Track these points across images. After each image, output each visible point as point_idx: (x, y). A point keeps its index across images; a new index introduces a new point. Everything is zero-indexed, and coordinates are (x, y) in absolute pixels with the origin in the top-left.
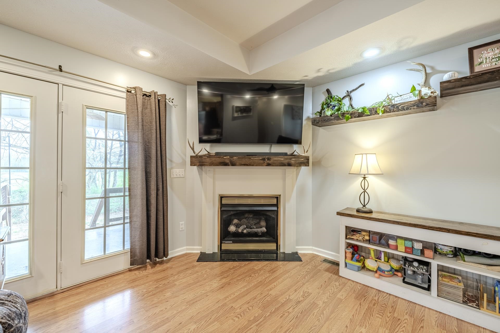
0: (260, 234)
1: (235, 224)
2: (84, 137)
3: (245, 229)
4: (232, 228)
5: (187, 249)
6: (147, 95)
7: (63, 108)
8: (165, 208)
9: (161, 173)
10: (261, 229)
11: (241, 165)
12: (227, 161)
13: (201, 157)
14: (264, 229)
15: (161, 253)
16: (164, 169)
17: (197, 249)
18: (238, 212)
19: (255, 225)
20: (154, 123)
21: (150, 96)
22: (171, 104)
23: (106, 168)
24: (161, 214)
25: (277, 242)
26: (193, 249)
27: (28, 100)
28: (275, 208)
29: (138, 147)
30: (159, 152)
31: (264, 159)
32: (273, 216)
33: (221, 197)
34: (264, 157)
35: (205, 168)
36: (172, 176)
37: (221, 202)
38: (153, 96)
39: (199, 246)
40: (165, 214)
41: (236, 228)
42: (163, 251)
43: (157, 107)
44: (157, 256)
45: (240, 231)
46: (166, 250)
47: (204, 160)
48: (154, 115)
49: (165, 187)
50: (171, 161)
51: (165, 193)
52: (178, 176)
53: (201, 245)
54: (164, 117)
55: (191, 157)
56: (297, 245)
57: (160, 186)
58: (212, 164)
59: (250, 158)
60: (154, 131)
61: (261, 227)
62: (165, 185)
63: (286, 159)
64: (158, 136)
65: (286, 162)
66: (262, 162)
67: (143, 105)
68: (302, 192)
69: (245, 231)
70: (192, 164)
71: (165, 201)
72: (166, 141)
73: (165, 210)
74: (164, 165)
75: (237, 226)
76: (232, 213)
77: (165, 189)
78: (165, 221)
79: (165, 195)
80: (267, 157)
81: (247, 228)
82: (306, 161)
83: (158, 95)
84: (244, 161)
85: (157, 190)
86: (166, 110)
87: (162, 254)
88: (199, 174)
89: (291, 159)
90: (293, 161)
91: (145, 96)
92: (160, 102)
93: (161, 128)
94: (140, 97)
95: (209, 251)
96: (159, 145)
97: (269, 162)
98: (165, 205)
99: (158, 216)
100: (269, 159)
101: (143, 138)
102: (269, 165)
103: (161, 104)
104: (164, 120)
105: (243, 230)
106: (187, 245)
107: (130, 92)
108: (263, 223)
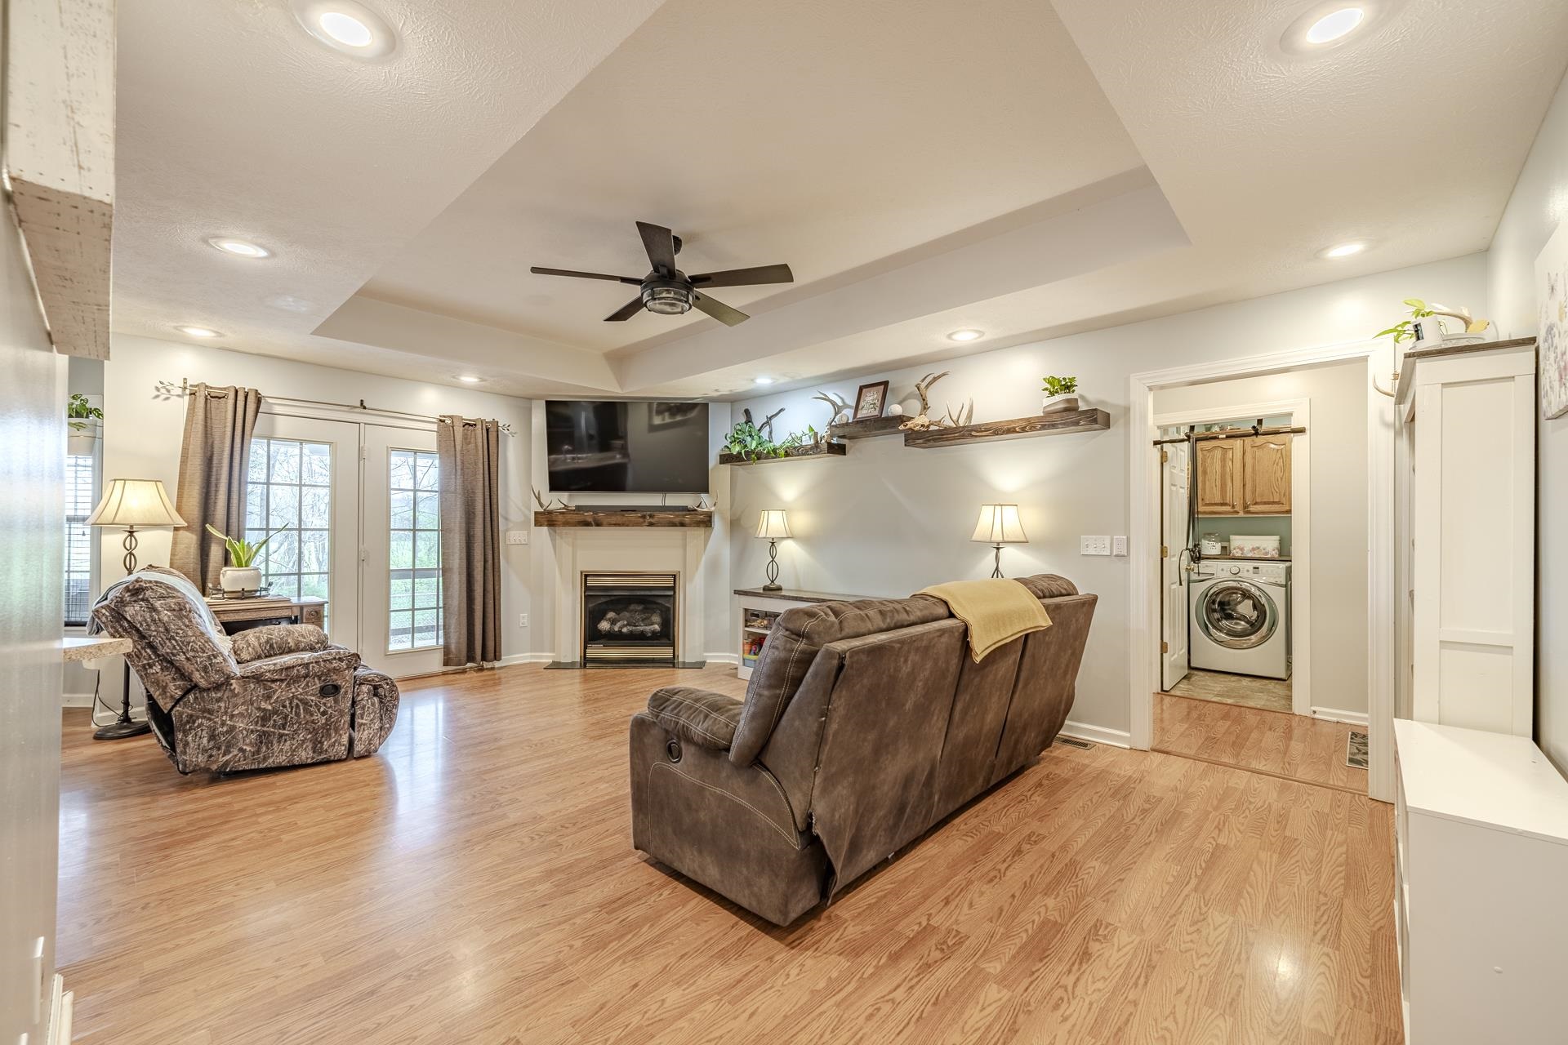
0: (650, 635)
1: (609, 619)
2: (388, 489)
3: (624, 626)
4: (604, 626)
5: (532, 657)
6: (468, 425)
7: (366, 454)
8: (497, 588)
9: (490, 537)
10: (652, 626)
11: (610, 525)
12: (590, 520)
13: (550, 513)
14: (657, 627)
15: (491, 655)
16: (496, 530)
17: (547, 657)
18: (613, 598)
19: (643, 620)
20: (481, 466)
21: (475, 425)
22: (506, 432)
23: (414, 530)
24: (490, 596)
25: (673, 645)
26: (541, 657)
27: (327, 447)
28: (671, 593)
29: (455, 500)
30: (488, 507)
31: (644, 517)
32: (667, 605)
33: (586, 576)
34: (645, 513)
35: (559, 530)
36: (508, 542)
37: (586, 583)
38: (479, 426)
39: (550, 652)
40: (497, 597)
41: (611, 624)
42: (493, 651)
43: (485, 441)
44: (484, 658)
45: (616, 629)
46: (497, 649)
47: (554, 518)
48: (481, 453)
49: (496, 558)
50: (506, 519)
51: (496, 566)
52: (518, 542)
53: (554, 652)
54: (496, 455)
55: (536, 513)
56: (706, 651)
57: (490, 557)
58: (567, 524)
59: (623, 515)
60: (480, 477)
61: (652, 625)
62: (496, 554)
63: (678, 516)
64: (487, 484)
65: (677, 520)
66: (641, 520)
67: (465, 437)
68: (713, 568)
69: (625, 630)
70: (538, 523)
71: (496, 578)
72: (497, 490)
73: (497, 591)
74: (496, 525)
75: (613, 622)
76: (603, 600)
77: (496, 561)
78: (497, 608)
79: (496, 570)
80: (649, 513)
81: (628, 624)
82: (708, 518)
83: (487, 422)
84: (614, 519)
85: (485, 561)
86: (498, 444)
87: (493, 655)
88: (552, 540)
89: (684, 516)
90: (687, 519)
91: (467, 426)
92: (490, 433)
93: (491, 470)
94: (459, 430)
95: (566, 658)
96: (487, 497)
97: (651, 520)
98: (496, 583)
99: (487, 600)
100: (651, 516)
101: (464, 488)
102: (651, 525)
103: (490, 436)
104: (495, 459)
105: (622, 628)
106: (531, 652)
107: (444, 421)
108: (656, 618)
